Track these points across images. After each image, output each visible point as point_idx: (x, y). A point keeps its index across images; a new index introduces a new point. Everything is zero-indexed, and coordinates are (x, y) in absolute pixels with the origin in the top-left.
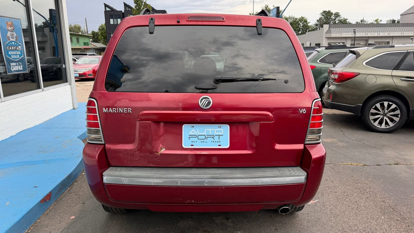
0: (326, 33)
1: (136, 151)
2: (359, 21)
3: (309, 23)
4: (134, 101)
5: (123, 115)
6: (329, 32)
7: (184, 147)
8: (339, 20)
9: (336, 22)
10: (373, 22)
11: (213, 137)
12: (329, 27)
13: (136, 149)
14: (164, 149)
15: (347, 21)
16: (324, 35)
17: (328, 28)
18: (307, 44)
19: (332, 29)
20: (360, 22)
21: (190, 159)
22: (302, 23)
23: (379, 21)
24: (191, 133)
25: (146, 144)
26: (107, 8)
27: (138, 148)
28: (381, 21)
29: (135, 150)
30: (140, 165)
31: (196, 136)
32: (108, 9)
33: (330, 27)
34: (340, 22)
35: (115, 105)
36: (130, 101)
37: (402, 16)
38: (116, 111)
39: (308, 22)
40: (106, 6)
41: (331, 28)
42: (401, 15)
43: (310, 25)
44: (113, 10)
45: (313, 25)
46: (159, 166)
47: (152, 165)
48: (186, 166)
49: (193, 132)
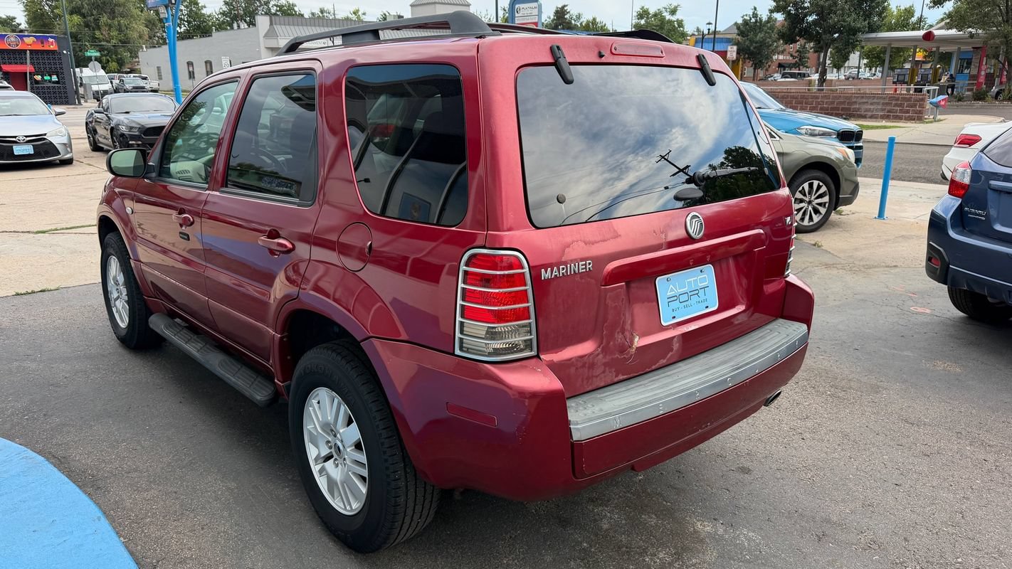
0: (266, 36)
1: (598, 355)
2: (317, 11)
3: (205, 7)
4: (593, 244)
5: (578, 278)
6: (271, 34)
7: (664, 324)
8: (277, 6)
9: (272, 11)
10: (350, 16)
11: (697, 294)
12: (271, 24)
13: (600, 350)
14: (638, 337)
15: (296, 9)
16: (263, 43)
17: (269, 23)
18: (224, 62)
19: (278, 28)
20: (320, 13)
21: (676, 346)
22: (187, 7)
23: (360, 13)
24: (669, 294)
25: (616, 334)
27: (603, 348)
28: (364, 14)
29: (597, 352)
30: (602, 384)
31: (676, 298)
33: (274, 23)
34: (279, 11)
35: (563, 260)
36: (586, 244)
37: (414, 8)
38: (567, 271)
39: (200, 5)
41: (275, 26)
42: (412, 6)
43: (208, 14)
45: (214, 14)
46: (631, 375)
47: (621, 377)
48: (669, 362)
49: (672, 290)
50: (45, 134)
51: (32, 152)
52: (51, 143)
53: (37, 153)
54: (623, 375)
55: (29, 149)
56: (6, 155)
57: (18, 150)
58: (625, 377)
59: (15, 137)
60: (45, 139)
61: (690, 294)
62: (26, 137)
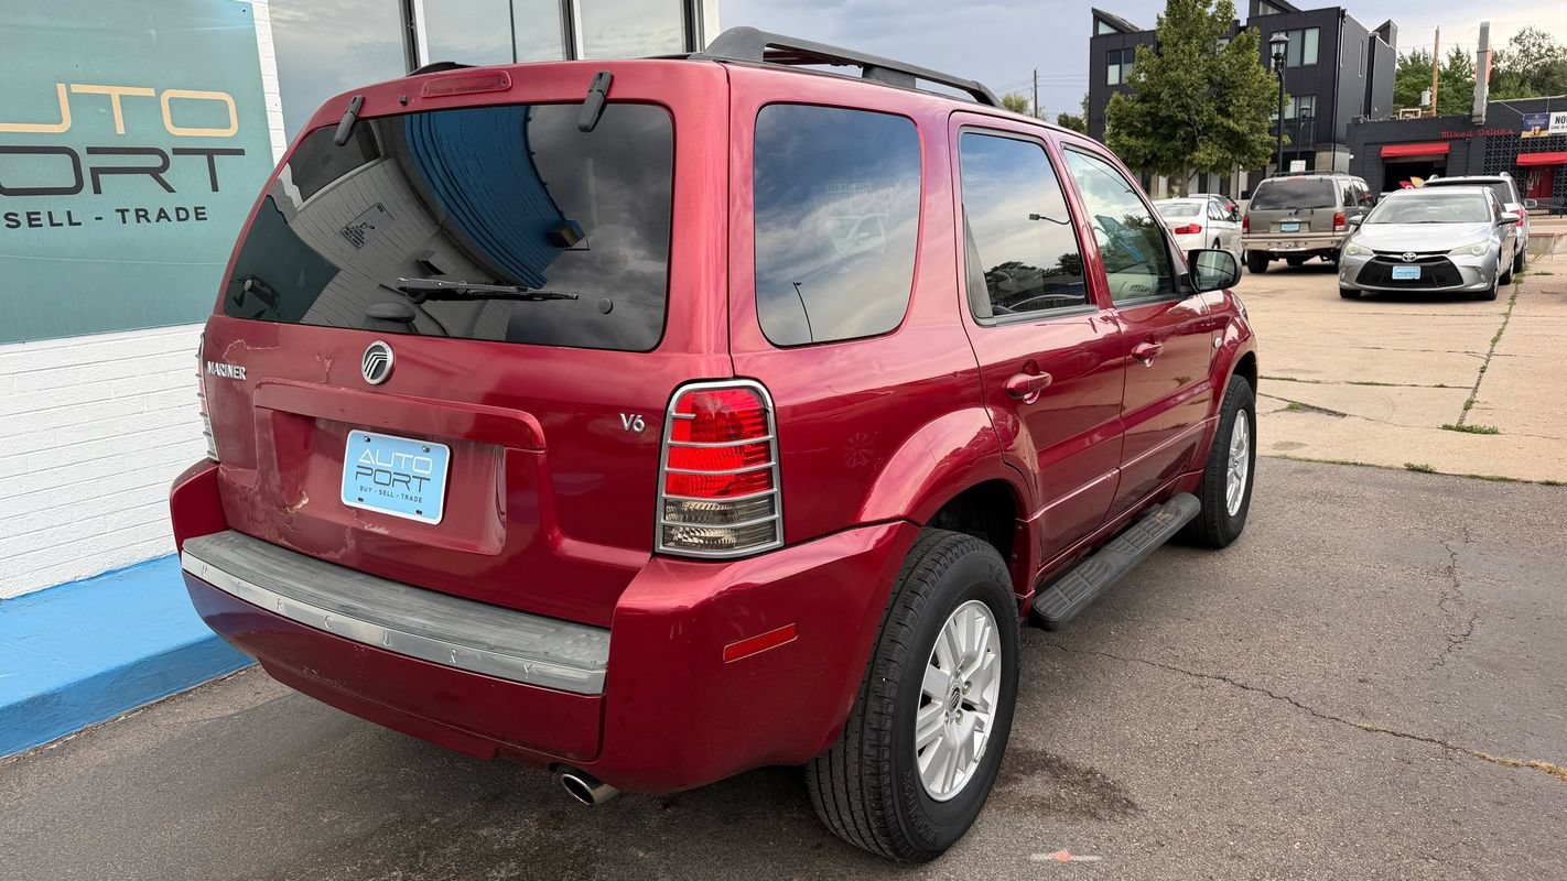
1: (256, 494)
5: (235, 385)
7: (344, 501)
13: (257, 488)
14: (307, 500)
25: (270, 477)
26: (1101, 25)
29: (255, 490)
30: (267, 538)
32: (1104, 29)
35: (224, 356)
38: (224, 371)
40: (1099, 17)
44: (1123, 32)
46: (297, 548)
47: (282, 541)
48: (341, 562)
49: (367, 457)
50: (1447, 252)
51: (1418, 277)
52: (1452, 265)
53: (1426, 279)
54: (286, 540)
55: (1414, 273)
56: (1381, 279)
57: (1399, 273)
58: (286, 543)
59: (1401, 254)
60: (1445, 258)
61: (394, 476)
62: (1418, 254)
